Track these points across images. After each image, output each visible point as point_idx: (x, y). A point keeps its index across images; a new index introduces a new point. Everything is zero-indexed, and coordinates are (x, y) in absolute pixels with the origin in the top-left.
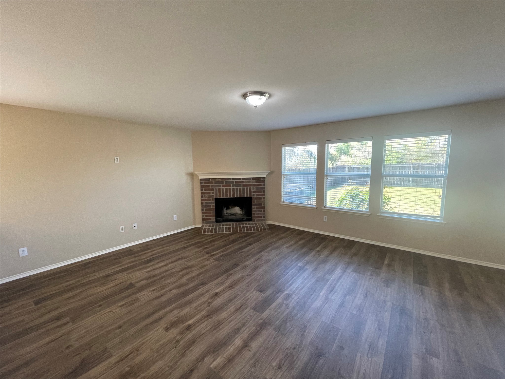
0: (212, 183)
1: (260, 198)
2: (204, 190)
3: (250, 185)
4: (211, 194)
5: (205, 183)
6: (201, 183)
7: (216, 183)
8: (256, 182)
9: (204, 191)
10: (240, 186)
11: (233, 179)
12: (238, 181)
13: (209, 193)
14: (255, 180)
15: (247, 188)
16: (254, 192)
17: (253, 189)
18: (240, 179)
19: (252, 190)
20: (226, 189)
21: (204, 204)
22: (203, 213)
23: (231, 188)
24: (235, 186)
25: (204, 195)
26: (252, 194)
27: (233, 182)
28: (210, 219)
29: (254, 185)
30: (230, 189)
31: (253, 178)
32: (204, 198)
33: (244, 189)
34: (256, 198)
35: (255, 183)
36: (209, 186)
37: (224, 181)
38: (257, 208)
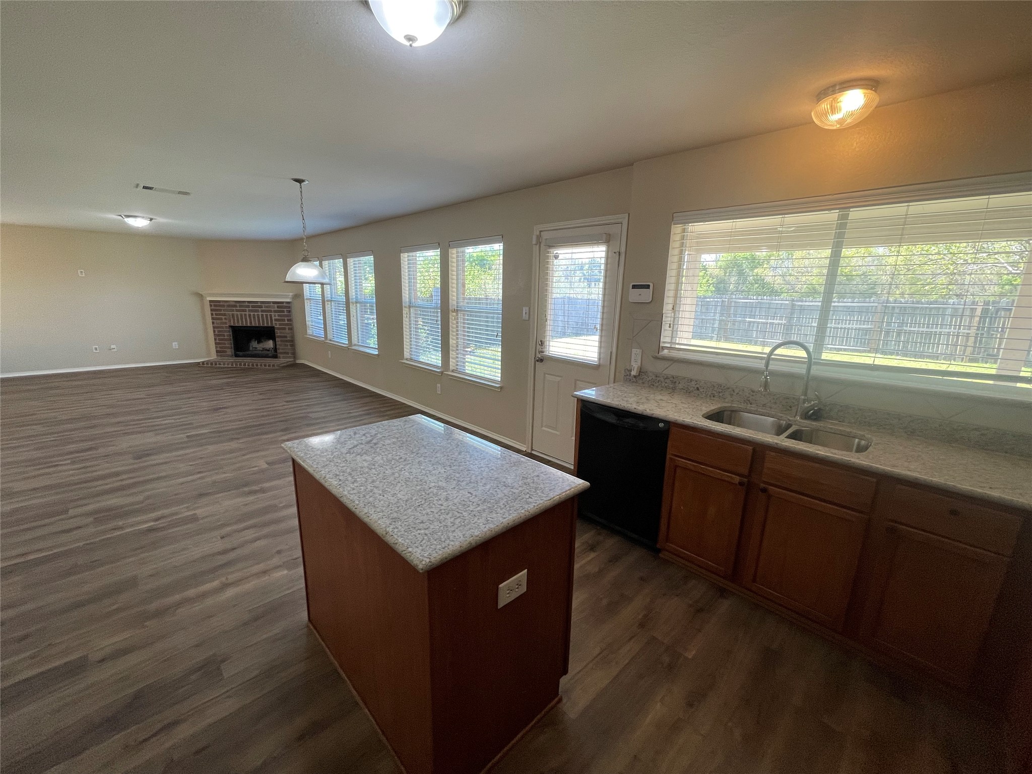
0: (223, 306)
1: (284, 329)
2: (214, 314)
3: (271, 311)
4: (224, 321)
5: (215, 306)
6: (211, 306)
7: (229, 306)
8: (278, 307)
9: (214, 316)
10: (258, 311)
11: (249, 302)
12: (255, 305)
13: (221, 319)
14: (276, 305)
15: (266, 315)
16: (276, 320)
17: (275, 316)
18: (257, 302)
19: (273, 318)
20: (241, 315)
21: (216, 333)
22: (216, 344)
23: (247, 313)
24: (252, 311)
25: (215, 321)
26: (274, 322)
27: (248, 307)
28: (225, 352)
29: (275, 311)
30: (245, 315)
31: (274, 303)
32: (215, 325)
33: (262, 315)
34: (279, 329)
35: (276, 309)
36: (220, 310)
37: (238, 304)
38: (281, 341)
